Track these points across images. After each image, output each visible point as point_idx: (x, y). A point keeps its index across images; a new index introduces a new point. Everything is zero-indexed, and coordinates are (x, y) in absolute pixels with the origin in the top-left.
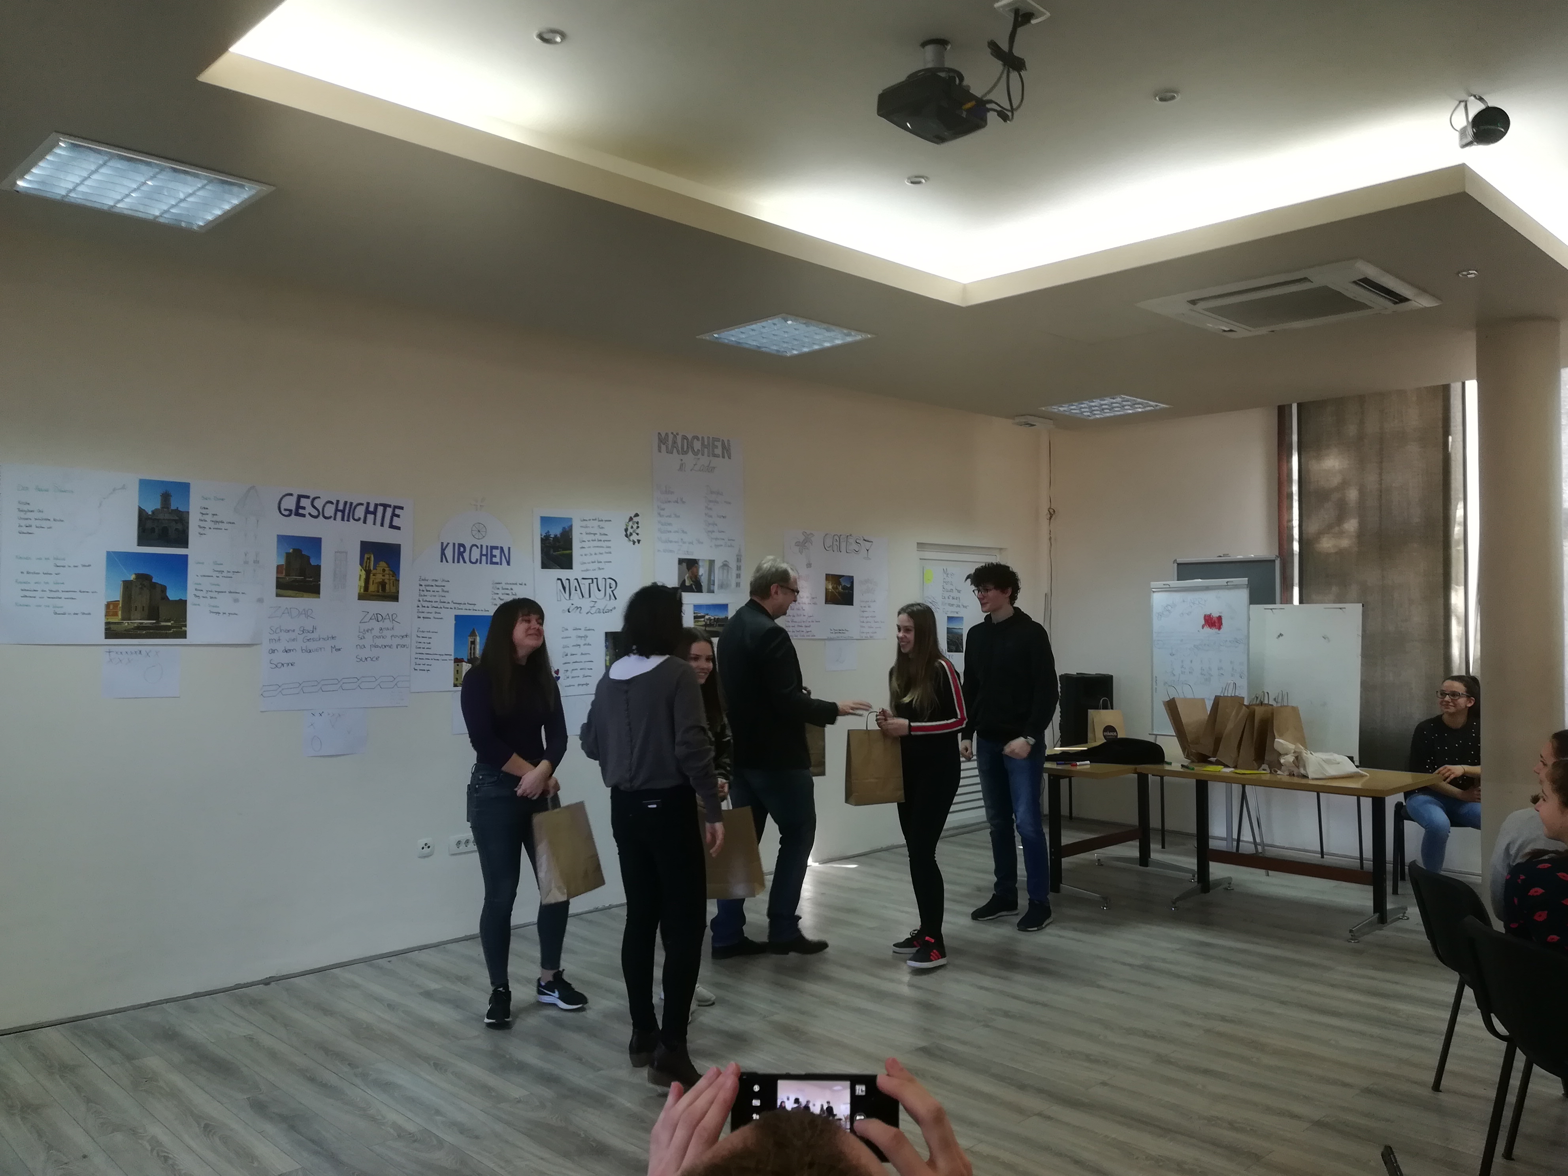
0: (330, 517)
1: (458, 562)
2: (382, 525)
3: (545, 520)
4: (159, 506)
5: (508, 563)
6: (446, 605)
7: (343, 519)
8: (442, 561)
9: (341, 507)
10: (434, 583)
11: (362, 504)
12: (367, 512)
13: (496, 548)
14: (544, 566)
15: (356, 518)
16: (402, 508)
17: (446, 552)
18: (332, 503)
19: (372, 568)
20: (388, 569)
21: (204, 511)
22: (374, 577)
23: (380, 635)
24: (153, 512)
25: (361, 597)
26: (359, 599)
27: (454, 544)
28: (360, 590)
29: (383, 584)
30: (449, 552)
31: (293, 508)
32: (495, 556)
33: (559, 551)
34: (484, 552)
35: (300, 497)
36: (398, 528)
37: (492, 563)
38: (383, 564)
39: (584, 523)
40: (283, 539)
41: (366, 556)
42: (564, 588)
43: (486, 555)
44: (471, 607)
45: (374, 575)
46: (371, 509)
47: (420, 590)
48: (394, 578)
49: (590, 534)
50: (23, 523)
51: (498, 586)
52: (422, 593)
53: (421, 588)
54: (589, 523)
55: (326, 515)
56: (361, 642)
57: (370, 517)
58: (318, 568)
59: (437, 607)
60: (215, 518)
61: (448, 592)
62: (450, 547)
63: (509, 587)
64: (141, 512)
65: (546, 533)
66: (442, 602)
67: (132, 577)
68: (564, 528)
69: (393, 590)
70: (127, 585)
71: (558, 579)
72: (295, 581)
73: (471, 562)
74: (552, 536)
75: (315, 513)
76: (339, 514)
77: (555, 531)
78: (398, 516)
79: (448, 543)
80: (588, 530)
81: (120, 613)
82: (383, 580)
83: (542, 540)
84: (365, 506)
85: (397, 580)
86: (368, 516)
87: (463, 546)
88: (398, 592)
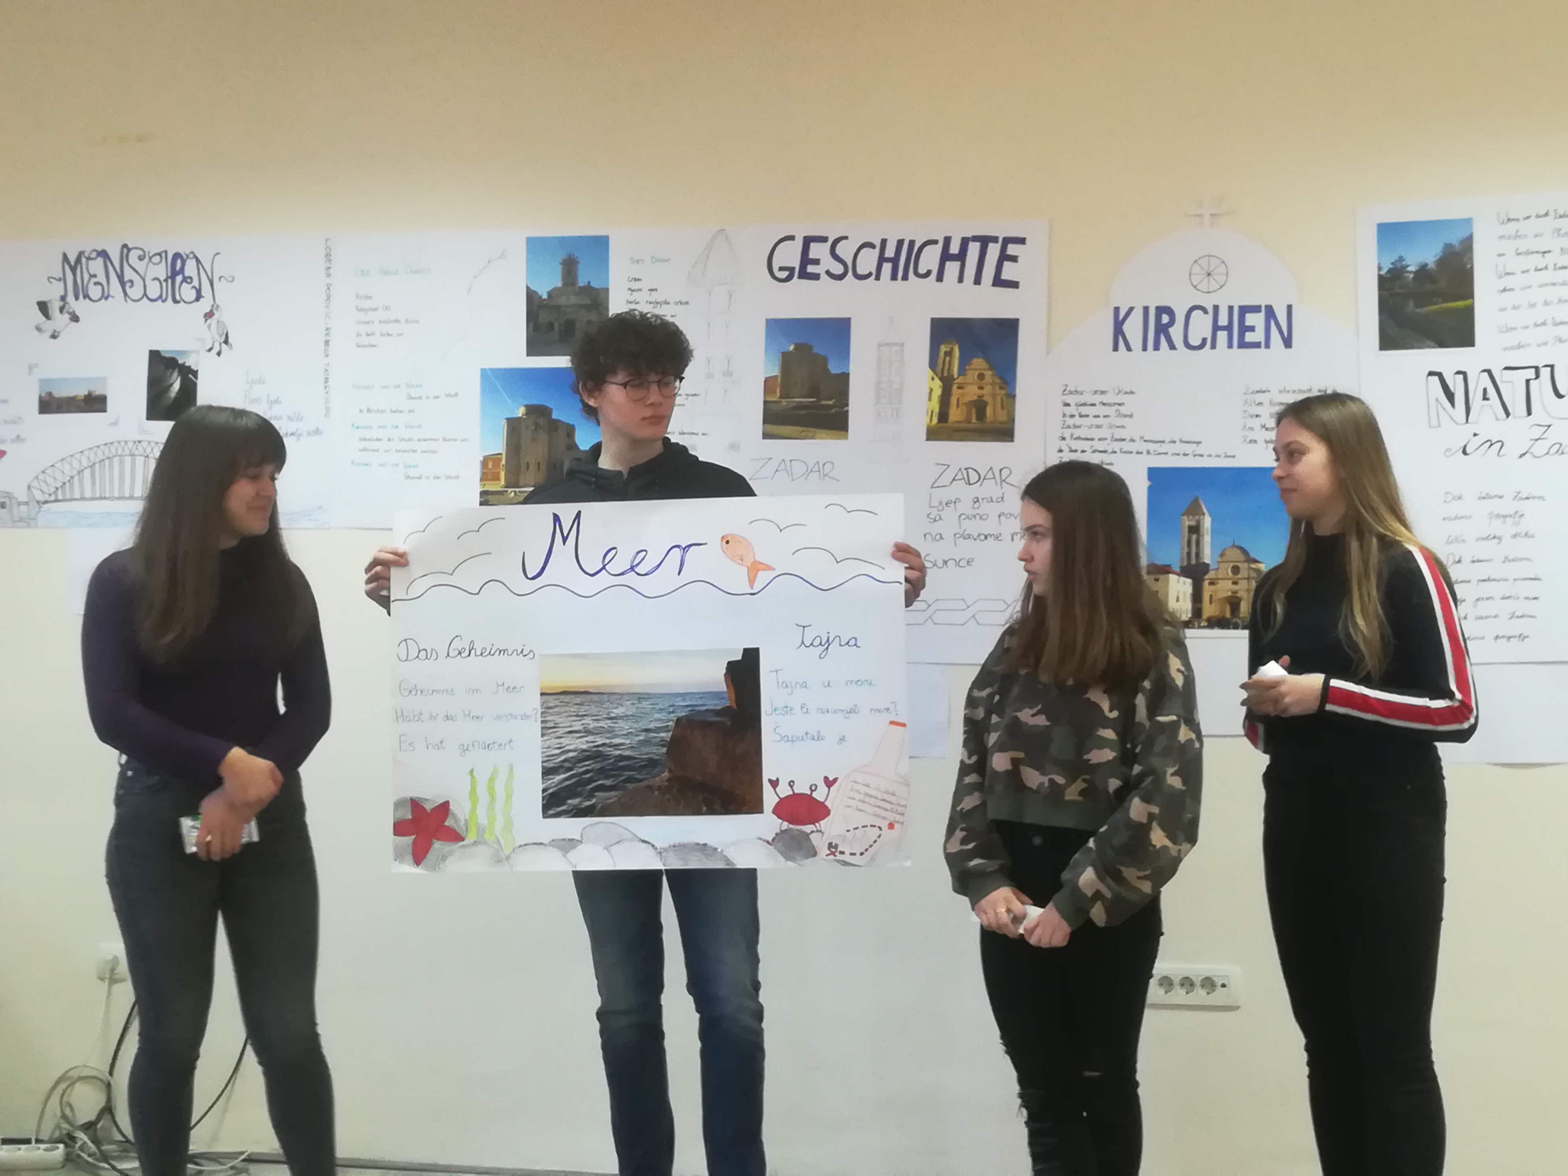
0: (870, 275)
1: (1157, 347)
2: (977, 281)
4: (559, 284)
5: (1288, 342)
6: (1126, 446)
7: (894, 277)
8: (1116, 348)
9: (890, 253)
10: (1097, 399)
11: (935, 242)
12: (946, 256)
13: (1256, 309)
14: (1388, 342)
15: (922, 270)
16: (1022, 241)
17: (1126, 328)
18: (871, 246)
19: (955, 373)
20: (990, 373)
21: (635, 285)
22: (960, 391)
23: (975, 512)
24: (550, 294)
25: (933, 434)
26: (928, 439)
27: (1146, 309)
28: (931, 420)
29: (980, 406)
30: (1133, 328)
31: (796, 264)
32: (1252, 329)
33: (1434, 304)
34: (1223, 321)
35: (808, 241)
36: (1014, 285)
37: (1243, 345)
38: (979, 363)
39: (1511, 228)
41: (943, 349)
42: (1450, 396)
43: (1229, 328)
44: (1189, 448)
45: (959, 388)
46: (954, 249)
47: (1064, 415)
48: (1003, 392)
49: (1528, 253)
50: (363, 329)
51: (1259, 398)
52: (1070, 421)
53: (1068, 411)
54: (1523, 227)
55: (861, 271)
56: (935, 528)
57: (952, 268)
58: (845, 377)
59: (1105, 452)
60: (654, 297)
61: (1131, 416)
62: (1137, 316)
64: (531, 296)
65: (1392, 263)
66: (1116, 440)
67: (521, 412)
68: (1448, 246)
69: (1002, 417)
70: (513, 425)
71: (1431, 374)
72: (800, 407)
73: (1188, 346)
74: (1409, 269)
75: (838, 269)
76: (887, 267)
78: (1014, 259)
79: (1131, 309)
80: (1523, 245)
81: (503, 474)
82: (981, 397)
83: (1383, 281)
84: (940, 246)
85: (1012, 397)
86: (948, 264)
87: (1169, 311)
88: (1013, 421)
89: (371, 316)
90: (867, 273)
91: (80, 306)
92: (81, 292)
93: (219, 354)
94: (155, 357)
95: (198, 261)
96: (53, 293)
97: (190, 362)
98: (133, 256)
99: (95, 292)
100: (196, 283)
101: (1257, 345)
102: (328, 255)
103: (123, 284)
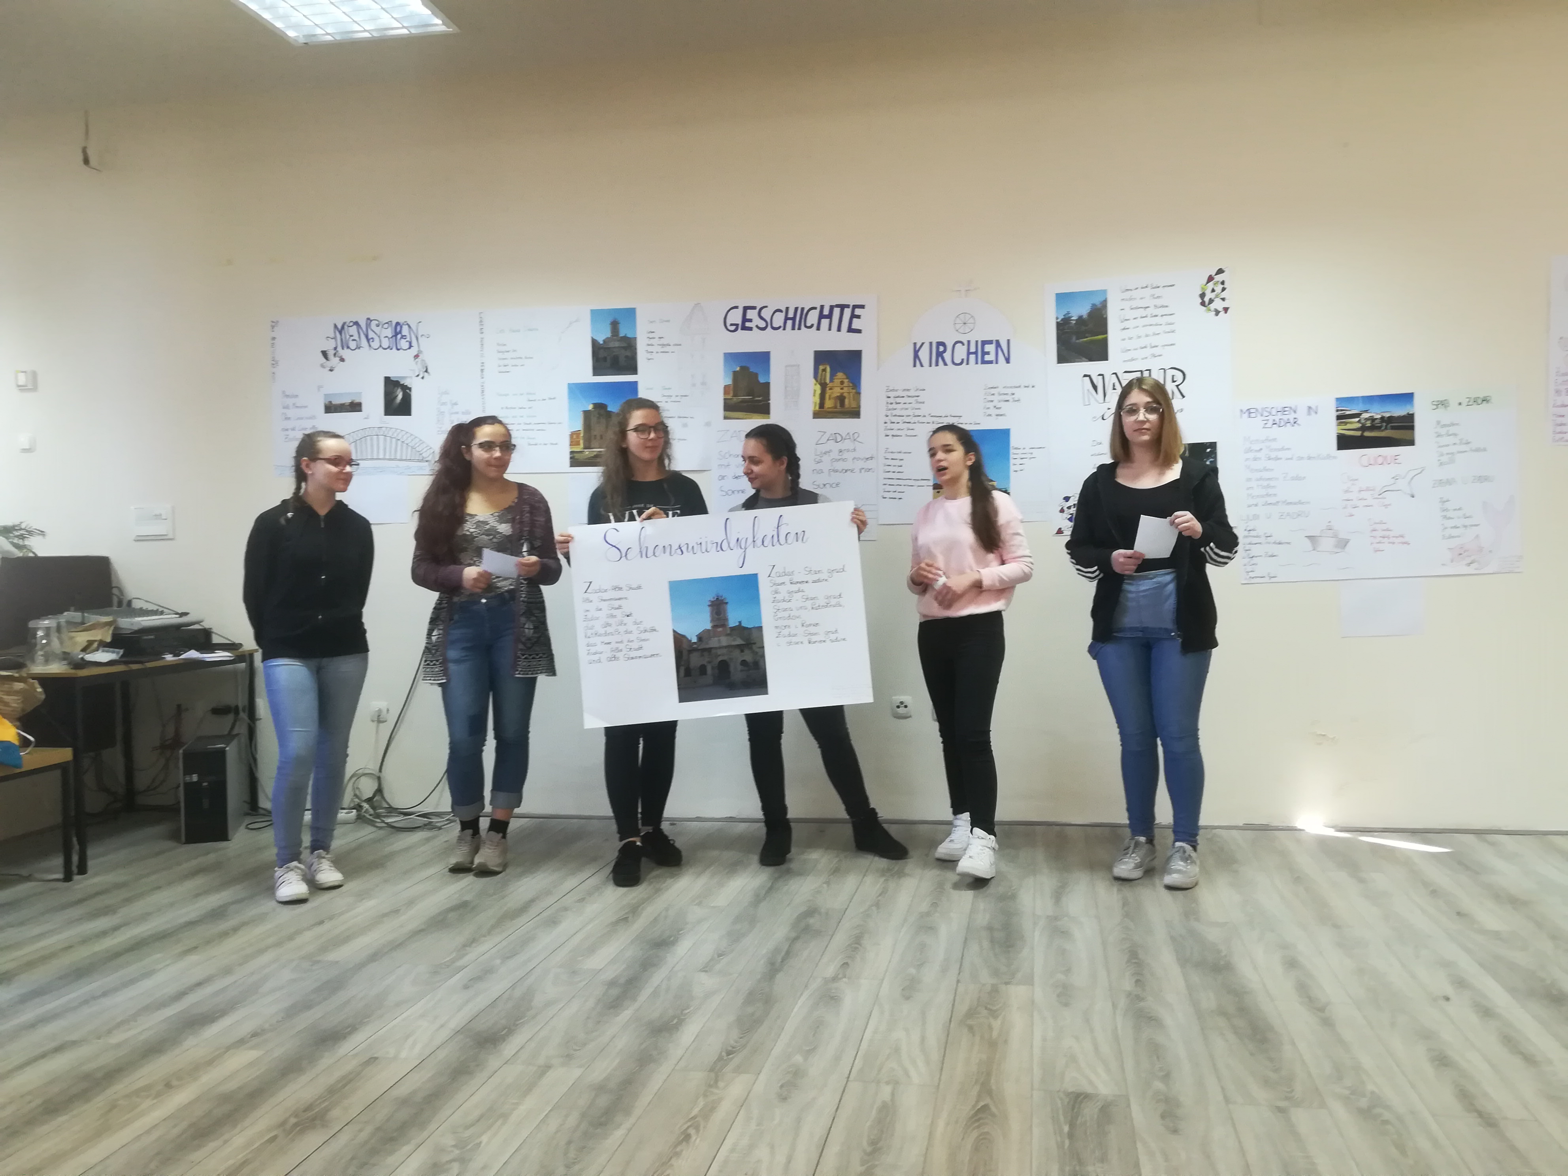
0: (779, 328)
1: (937, 365)
2: (839, 330)
3: (1062, 298)
4: (609, 335)
5: (1008, 361)
6: (921, 419)
7: (793, 328)
8: (915, 366)
9: (791, 315)
11: (815, 308)
12: (821, 316)
13: (990, 342)
14: (1062, 358)
15: (808, 324)
16: (862, 307)
17: (920, 354)
18: (780, 311)
19: (828, 381)
20: (847, 380)
21: (651, 335)
22: (831, 391)
23: (840, 457)
24: (604, 341)
25: (817, 415)
26: (814, 418)
27: (931, 343)
28: (815, 408)
29: (841, 399)
30: (924, 354)
31: (739, 321)
32: (988, 353)
33: (1087, 338)
34: (973, 349)
35: (746, 309)
36: (859, 331)
37: (984, 362)
38: (840, 375)
39: (1128, 295)
40: (730, 357)
41: (821, 367)
42: (1095, 387)
43: (976, 353)
45: (830, 389)
46: (826, 312)
47: (887, 403)
48: (854, 391)
49: (1137, 308)
50: (502, 363)
51: (993, 391)
52: (891, 406)
53: (890, 400)
54: (1134, 294)
55: (775, 325)
56: (819, 467)
57: (825, 322)
58: (767, 385)
59: (909, 423)
60: (662, 341)
61: (923, 403)
62: (926, 347)
63: (1009, 391)
64: (594, 342)
65: (1064, 316)
66: (915, 416)
67: (590, 407)
68: (1094, 305)
69: (854, 405)
70: (586, 413)
71: (1085, 376)
72: (743, 401)
73: (953, 363)
74: (1072, 318)
75: (762, 324)
76: (789, 323)
77: (1080, 310)
78: (858, 317)
79: (923, 344)
80: (1134, 304)
81: (582, 442)
82: (842, 394)
83: (1059, 325)
84: (818, 309)
85: (859, 393)
86: (823, 320)
87: (943, 344)
88: (859, 407)
89: (506, 355)
90: (778, 326)
91: (345, 353)
92: (345, 345)
93: (423, 378)
94: (387, 380)
95: (409, 327)
96: (329, 346)
97: (407, 382)
98: (374, 323)
99: (353, 345)
100: (408, 339)
101: (991, 362)
102: (481, 321)
103: (368, 340)
